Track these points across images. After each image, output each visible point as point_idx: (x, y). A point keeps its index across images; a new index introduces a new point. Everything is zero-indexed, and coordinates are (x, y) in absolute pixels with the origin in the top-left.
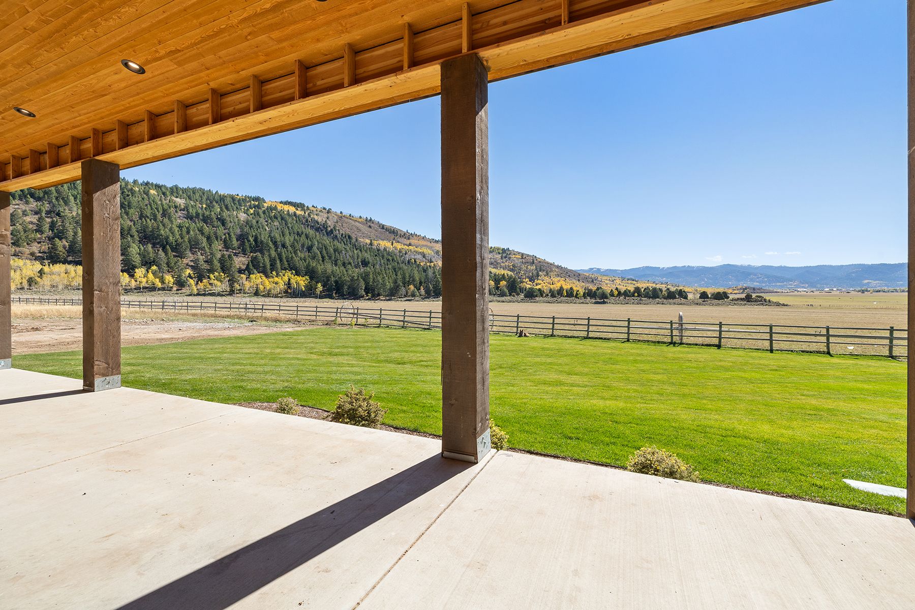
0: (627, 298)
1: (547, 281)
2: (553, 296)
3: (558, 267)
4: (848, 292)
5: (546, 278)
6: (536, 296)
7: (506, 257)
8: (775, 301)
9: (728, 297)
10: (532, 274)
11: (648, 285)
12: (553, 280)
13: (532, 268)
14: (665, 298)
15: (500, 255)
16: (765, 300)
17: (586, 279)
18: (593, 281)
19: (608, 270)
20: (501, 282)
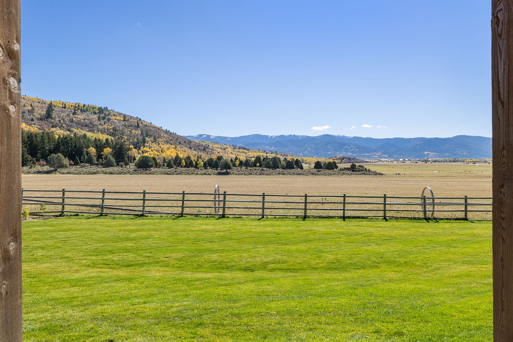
0: (249, 168)
1: (155, 148)
2: (169, 166)
3: (167, 132)
4: (416, 162)
5: (154, 145)
6: (152, 166)
7: (104, 118)
8: (373, 170)
9: (337, 167)
10: (138, 139)
11: (259, 154)
12: (162, 147)
13: (137, 132)
14: (283, 168)
15: (97, 115)
16: (366, 169)
17: (198, 147)
18: (204, 149)
19: (218, 137)
20: (105, 150)
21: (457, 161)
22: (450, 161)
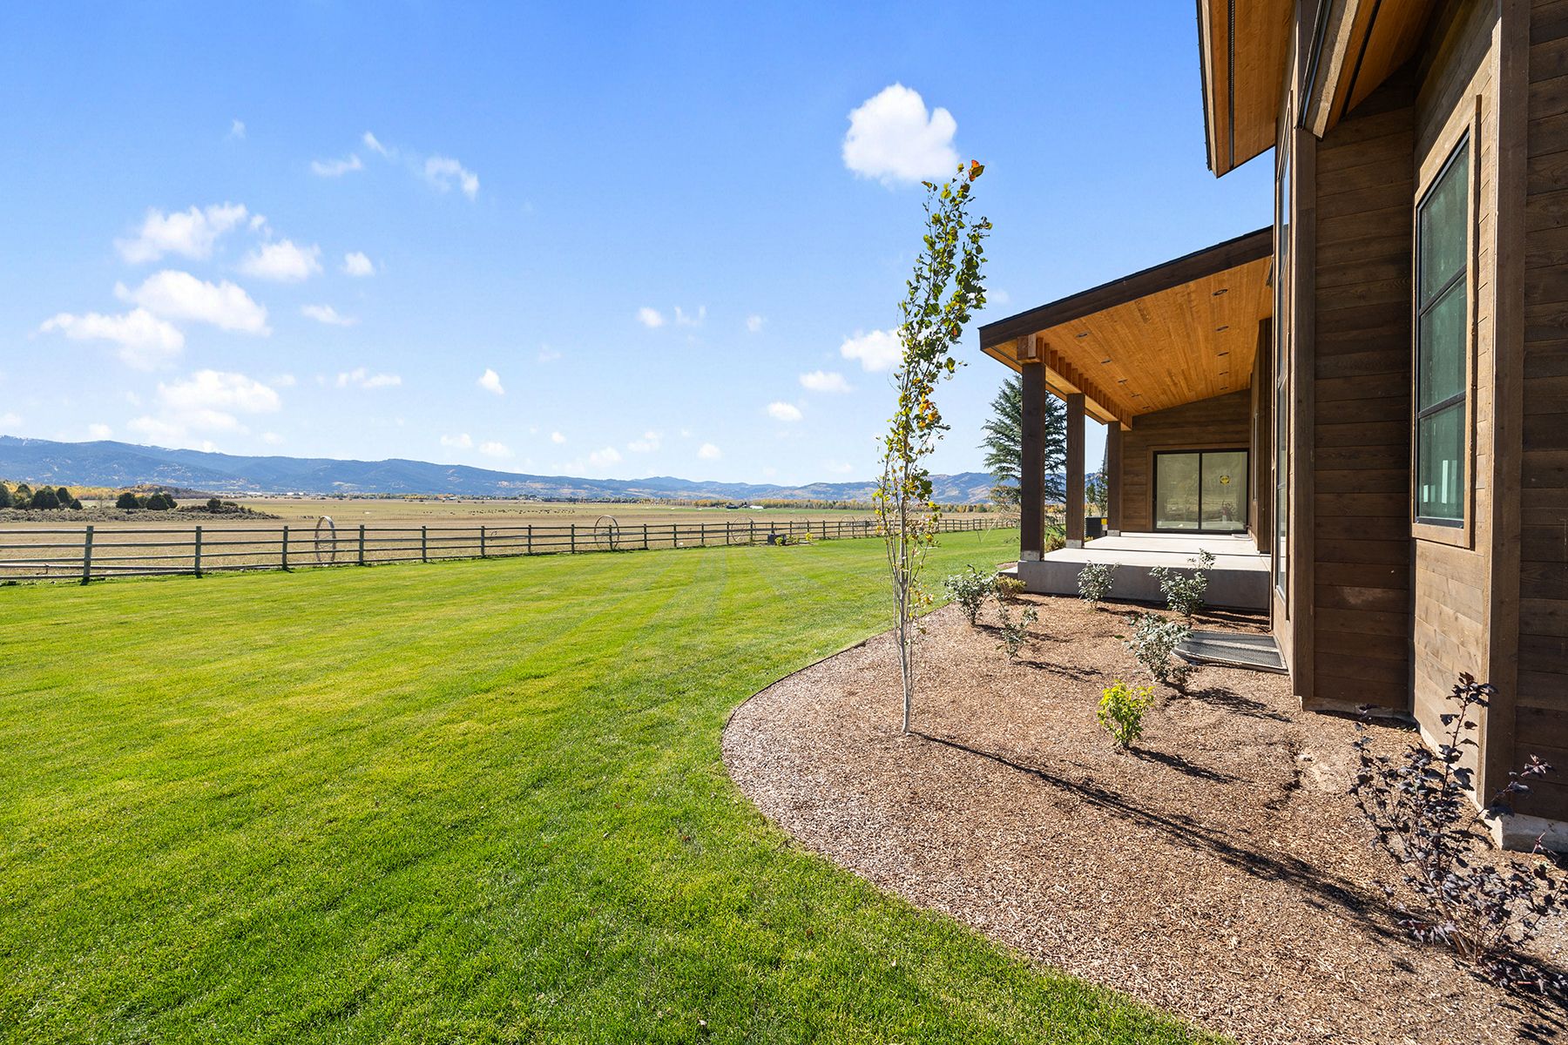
8: (257, 511)
9: (174, 505)
14: (22, 507)
16: (242, 509)
21: (393, 498)
22: (382, 498)
